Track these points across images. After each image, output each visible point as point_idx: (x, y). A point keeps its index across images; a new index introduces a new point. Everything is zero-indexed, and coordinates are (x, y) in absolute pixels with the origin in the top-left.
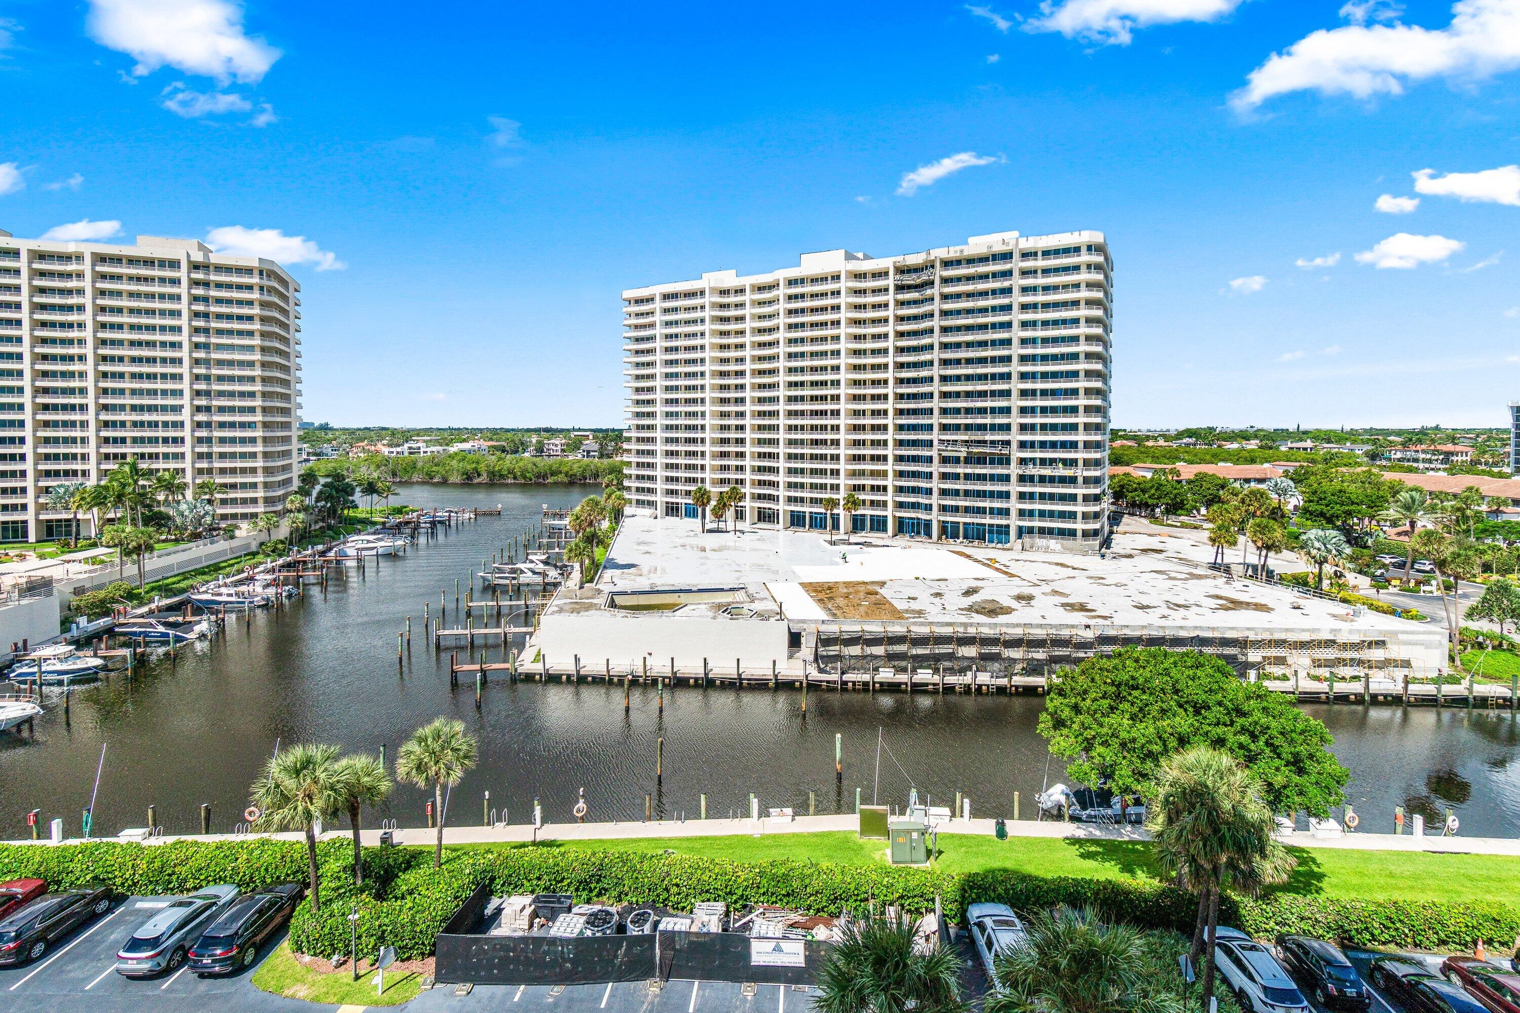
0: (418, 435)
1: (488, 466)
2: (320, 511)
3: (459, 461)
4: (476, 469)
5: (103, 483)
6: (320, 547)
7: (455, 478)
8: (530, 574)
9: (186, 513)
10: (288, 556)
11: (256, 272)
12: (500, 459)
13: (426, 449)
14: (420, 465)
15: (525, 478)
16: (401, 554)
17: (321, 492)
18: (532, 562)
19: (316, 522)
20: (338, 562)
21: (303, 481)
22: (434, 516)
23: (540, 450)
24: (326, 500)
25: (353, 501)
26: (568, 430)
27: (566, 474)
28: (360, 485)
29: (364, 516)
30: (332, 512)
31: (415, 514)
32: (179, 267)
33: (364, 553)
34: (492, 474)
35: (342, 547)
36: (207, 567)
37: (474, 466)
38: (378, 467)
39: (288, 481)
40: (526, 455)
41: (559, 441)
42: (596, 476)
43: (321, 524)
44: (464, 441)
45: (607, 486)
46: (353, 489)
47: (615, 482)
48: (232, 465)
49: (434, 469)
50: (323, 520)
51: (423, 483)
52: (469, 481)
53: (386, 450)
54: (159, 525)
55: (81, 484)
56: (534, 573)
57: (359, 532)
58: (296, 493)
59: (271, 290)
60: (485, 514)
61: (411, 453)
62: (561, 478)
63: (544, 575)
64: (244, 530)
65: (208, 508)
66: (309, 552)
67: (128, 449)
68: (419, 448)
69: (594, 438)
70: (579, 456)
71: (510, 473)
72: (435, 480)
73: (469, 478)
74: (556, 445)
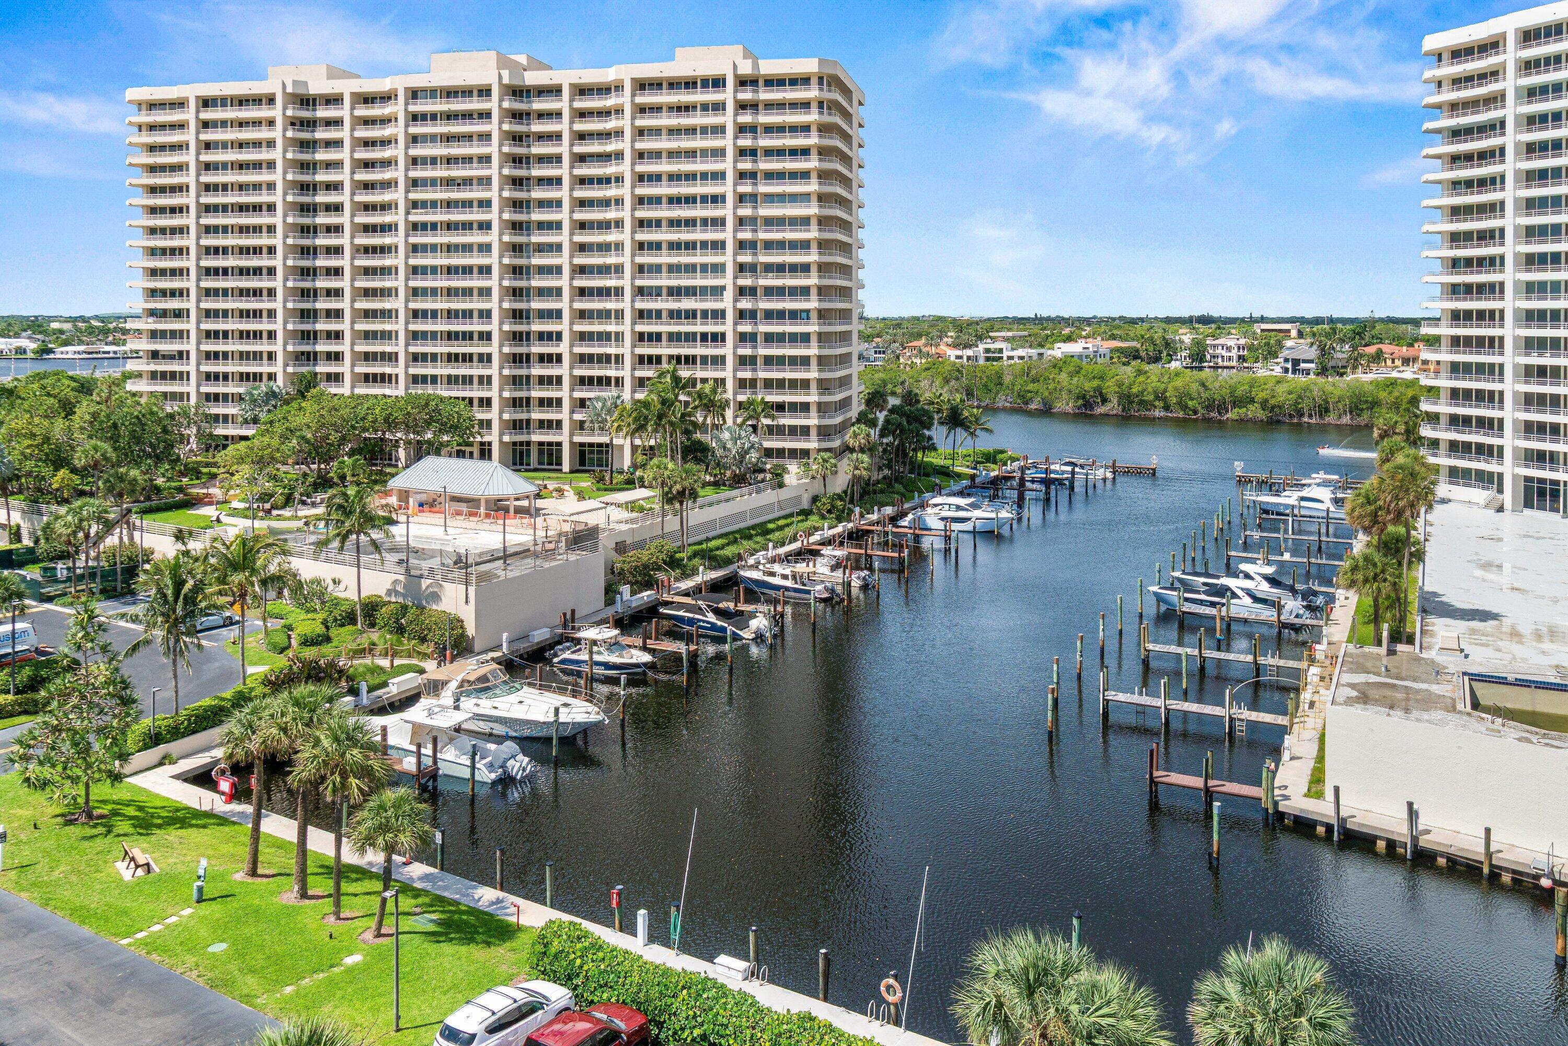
0: (992, 329)
1: (1120, 385)
2: (885, 451)
3: (1071, 375)
4: (1099, 392)
5: (640, 396)
6: (889, 510)
7: (1065, 405)
8: (1247, 600)
9: (729, 445)
10: (849, 521)
11: (814, 80)
12: (1140, 372)
13: (1011, 354)
14: (1007, 379)
15: (1184, 407)
16: (1005, 531)
17: (888, 421)
18: (1248, 576)
19: (881, 469)
20: (917, 538)
21: (866, 402)
22: (1047, 471)
23: (1198, 356)
24: (893, 433)
25: (930, 438)
26: (1243, 320)
27: (1264, 404)
28: (939, 411)
29: (943, 462)
30: (901, 452)
31: (1016, 465)
32: (724, 86)
33: (956, 527)
34: (1127, 399)
35: (919, 512)
36: (754, 527)
37: (1096, 383)
38: (947, 381)
39: (845, 404)
40: (1174, 365)
41: (1233, 340)
42: (1324, 410)
43: (886, 472)
44: (1069, 339)
45: (1384, 435)
46: (931, 418)
47: (1401, 428)
48: (780, 375)
49: (1031, 387)
50: (889, 467)
51: (1014, 410)
52: (1087, 409)
53: (952, 353)
54: (698, 461)
55: (618, 397)
56: (1256, 599)
57: (940, 490)
58: (857, 420)
59: (834, 106)
60: (1128, 472)
61: (988, 359)
62: (1254, 411)
63: (1277, 606)
64: (793, 473)
65: (754, 438)
66: (874, 517)
67: (664, 350)
68: (1001, 351)
69: (1301, 335)
70: (1278, 370)
71: (1157, 398)
72: (1032, 406)
73: (1088, 405)
74: (1229, 349)
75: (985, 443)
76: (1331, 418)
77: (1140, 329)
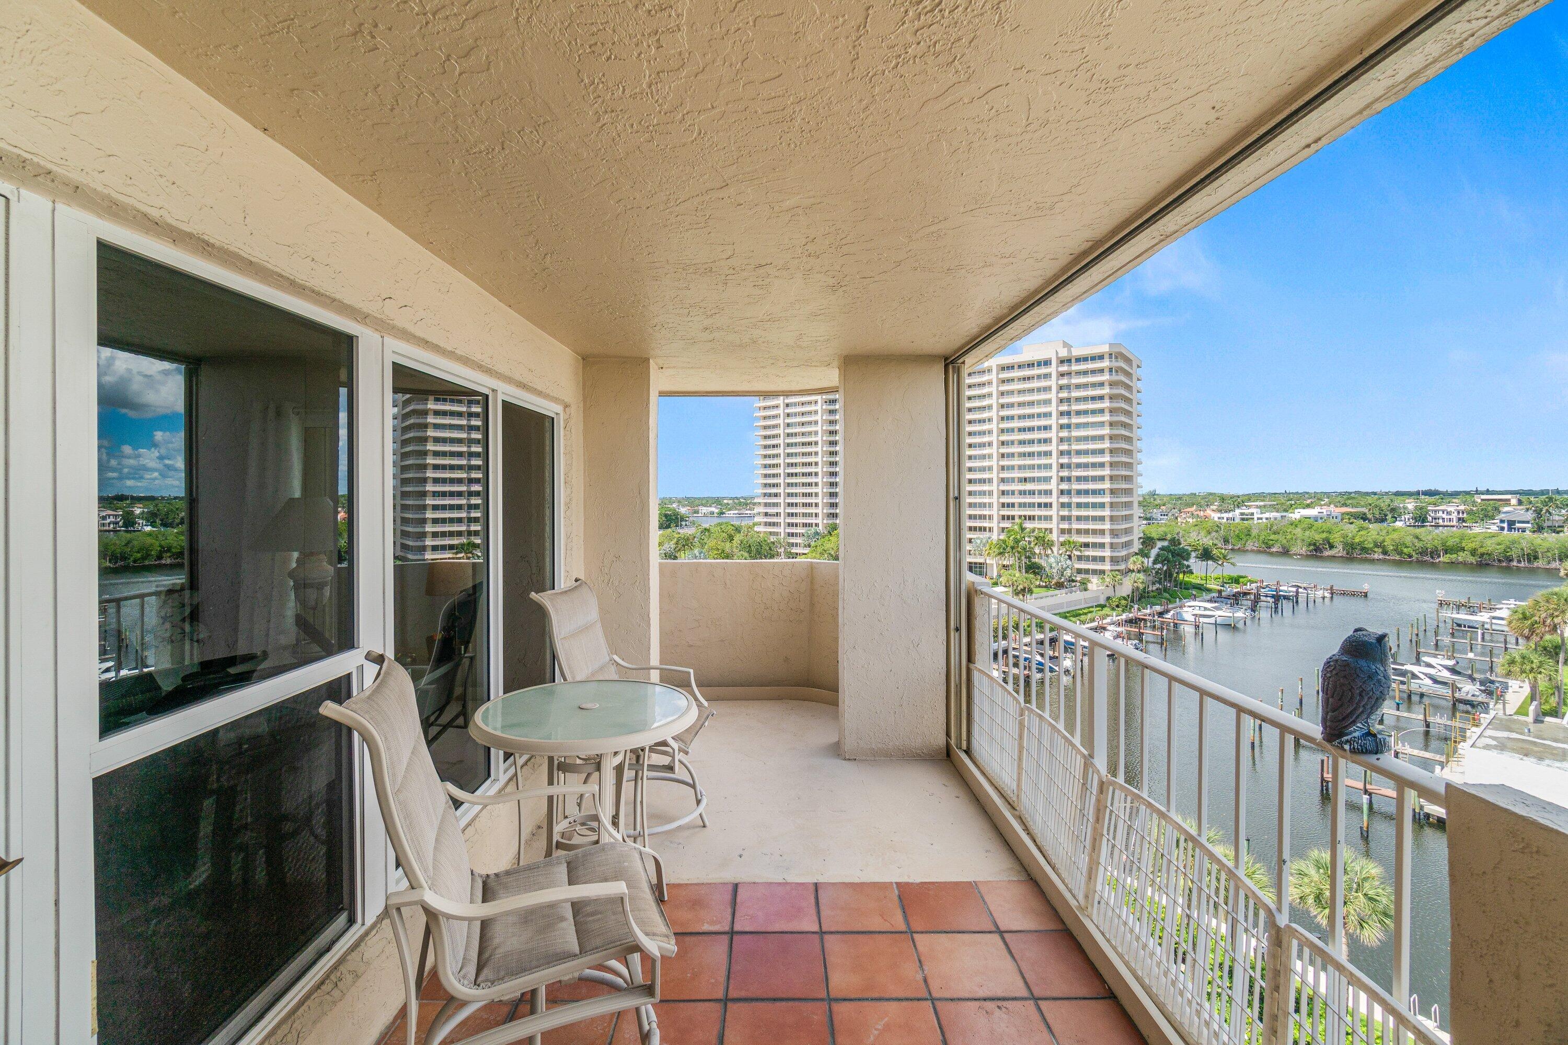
0: (1249, 500)
1: (1345, 537)
2: (1157, 573)
3: (1304, 530)
4: (1327, 541)
5: (1002, 537)
6: (1158, 608)
7: (1299, 548)
8: (1428, 682)
9: (1054, 565)
10: (1130, 612)
11: (1106, 356)
13: (1260, 516)
14: (1254, 532)
15: (1401, 553)
16: (1240, 625)
17: (1158, 555)
18: (1429, 665)
19: (1154, 583)
20: (1176, 625)
21: (1143, 543)
22: (1277, 590)
23: (1421, 519)
24: (1162, 563)
25: (1188, 566)
27: (1473, 552)
28: (1195, 550)
29: (1198, 581)
30: (1168, 575)
31: (1254, 585)
32: (1050, 363)
33: (1202, 620)
34: (1350, 546)
35: (1178, 610)
36: (1068, 612)
37: (1324, 535)
38: (1210, 532)
39: (1128, 544)
40: (1399, 524)
41: (1453, 508)
42: (1533, 557)
43: (1158, 586)
44: (1308, 506)
46: (1189, 555)
48: (1086, 527)
49: (1272, 537)
50: (1160, 583)
51: (1259, 552)
52: (1317, 552)
53: (1215, 516)
54: (1035, 573)
55: (989, 538)
56: (1436, 681)
57: (1195, 598)
58: (1136, 554)
59: (1118, 370)
60: (1344, 594)
61: (1243, 519)
62: (1464, 557)
63: (1455, 688)
64: (1094, 583)
65: (1069, 562)
66: (1148, 611)
67: (1016, 512)
68: (1252, 514)
69: (1520, 502)
70: (1494, 529)
71: (1376, 546)
72: (1274, 550)
73: (1317, 549)
74: (1449, 513)
75: (1229, 571)
76: (1540, 563)
77: (1370, 500)
